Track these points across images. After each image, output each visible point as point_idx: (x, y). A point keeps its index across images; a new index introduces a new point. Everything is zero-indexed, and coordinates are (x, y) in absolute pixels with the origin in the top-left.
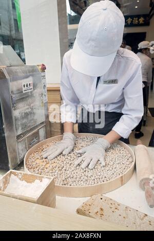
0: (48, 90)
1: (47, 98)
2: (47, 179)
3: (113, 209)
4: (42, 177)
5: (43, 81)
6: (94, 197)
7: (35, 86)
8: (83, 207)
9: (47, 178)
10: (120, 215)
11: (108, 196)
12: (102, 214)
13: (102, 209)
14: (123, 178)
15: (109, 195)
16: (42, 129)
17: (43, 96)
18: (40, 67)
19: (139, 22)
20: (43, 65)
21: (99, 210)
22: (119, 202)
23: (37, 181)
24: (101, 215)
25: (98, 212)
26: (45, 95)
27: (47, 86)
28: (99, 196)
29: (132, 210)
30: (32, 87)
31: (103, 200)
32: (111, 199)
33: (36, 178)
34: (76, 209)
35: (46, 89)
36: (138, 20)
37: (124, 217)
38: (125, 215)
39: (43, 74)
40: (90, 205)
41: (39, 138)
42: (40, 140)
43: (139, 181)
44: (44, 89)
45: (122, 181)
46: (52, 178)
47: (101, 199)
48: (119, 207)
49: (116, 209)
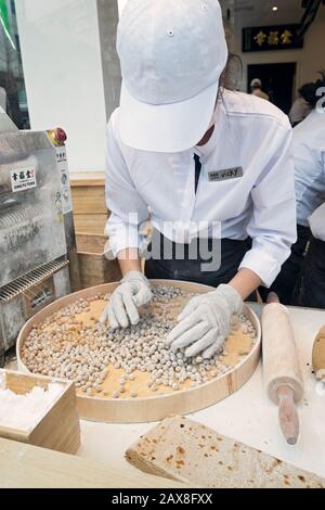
0: (72, 187)
1: (70, 202)
2: (58, 385)
3: (206, 450)
4: (49, 381)
5: (60, 166)
6: (165, 423)
7: (40, 177)
8: (139, 445)
9: (57, 382)
10: (221, 463)
11: (198, 421)
12: (182, 463)
13: (181, 451)
14: (233, 377)
15: (199, 417)
16: (61, 272)
17: (62, 198)
18: (53, 135)
19: (281, 40)
20: (60, 130)
21: (175, 452)
22: (222, 432)
23: (37, 390)
24: (178, 462)
25: (172, 457)
26: (66, 198)
27: (71, 177)
28: (178, 419)
29: (247, 450)
30: (33, 179)
31: (186, 427)
32: (204, 427)
33: (35, 382)
34: (125, 450)
35: (68, 185)
36: (279, 36)
37: (230, 468)
38: (231, 463)
39: (59, 150)
40: (155, 441)
41: (54, 293)
42: (58, 295)
43: (266, 384)
44: (64, 183)
45: (230, 384)
46: (70, 382)
47: (182, 426)
48: (219, 445)
49: (213, 448)
